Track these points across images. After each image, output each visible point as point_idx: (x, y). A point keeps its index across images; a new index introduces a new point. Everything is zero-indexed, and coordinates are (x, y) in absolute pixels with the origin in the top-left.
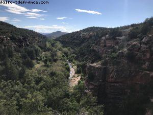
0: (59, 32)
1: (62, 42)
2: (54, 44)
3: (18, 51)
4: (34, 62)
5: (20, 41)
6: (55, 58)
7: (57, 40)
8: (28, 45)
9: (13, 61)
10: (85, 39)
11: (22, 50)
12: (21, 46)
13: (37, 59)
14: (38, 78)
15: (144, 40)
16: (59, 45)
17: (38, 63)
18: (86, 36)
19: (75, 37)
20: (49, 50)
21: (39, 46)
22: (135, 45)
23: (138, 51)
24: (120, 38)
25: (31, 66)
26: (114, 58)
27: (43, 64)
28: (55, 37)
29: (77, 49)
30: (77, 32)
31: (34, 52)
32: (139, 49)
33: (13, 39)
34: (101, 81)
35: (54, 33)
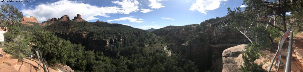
0: (152, 29)
1: (155, 33)
2: (151, 34)
3: (136, 39)
4: (145, 44)
5: (136, 34)
6: (155, 42)
7: (152, 32)
8: (140, 36)
9: (135, 43)
10: (168, 31)
11: (138, 38)
12: (137, 36)
13: (145, 42)
14: (150, 53)
15: (205, 31)
16: (154, 35)
17: (146, 44)
18: (169, 30)
19: (162, 30)
20: (150, 37)
21: (145, 36)
22: (202, 34)
23: (204, 36)
24: (191, 30)
25: (143, 46)
26: (194, 40)
27: (149, 45)
28: (151, 31)
29: (165, 37)
30: (163, 28)
31: (144, 39)
32: (204, 35)
33: (134, 33)
34: (189, 53)
35: (150, 29)
